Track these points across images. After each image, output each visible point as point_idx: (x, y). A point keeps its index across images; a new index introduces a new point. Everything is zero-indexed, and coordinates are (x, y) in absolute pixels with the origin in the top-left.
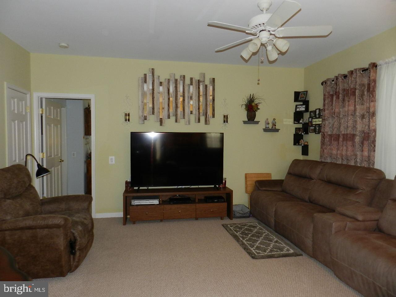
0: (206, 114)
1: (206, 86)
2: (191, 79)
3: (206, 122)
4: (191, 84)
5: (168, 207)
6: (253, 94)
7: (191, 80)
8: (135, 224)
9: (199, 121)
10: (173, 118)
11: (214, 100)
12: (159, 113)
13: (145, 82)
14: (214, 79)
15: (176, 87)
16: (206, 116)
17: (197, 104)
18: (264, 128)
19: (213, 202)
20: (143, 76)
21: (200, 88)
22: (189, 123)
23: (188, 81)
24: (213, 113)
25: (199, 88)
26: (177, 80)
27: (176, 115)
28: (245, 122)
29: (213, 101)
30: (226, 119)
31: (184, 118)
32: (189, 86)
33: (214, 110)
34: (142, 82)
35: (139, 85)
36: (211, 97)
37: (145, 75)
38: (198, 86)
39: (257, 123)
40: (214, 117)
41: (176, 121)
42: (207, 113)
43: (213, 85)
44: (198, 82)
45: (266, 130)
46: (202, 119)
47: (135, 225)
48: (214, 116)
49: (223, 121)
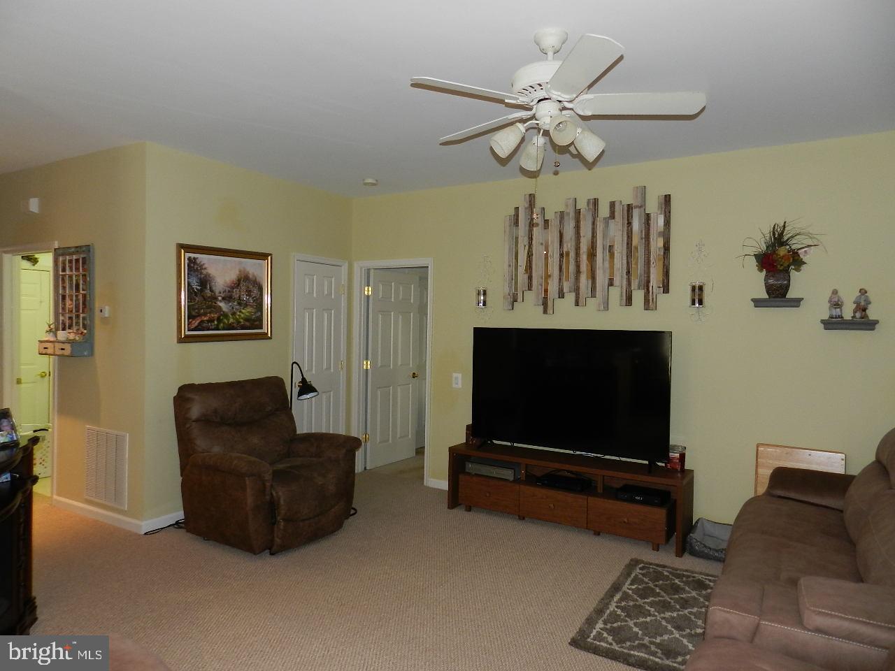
0: (646, 285)
1: (648, 217)
2: (612, 205)
3: (648, 304)
4: (612, 216)
5: (528, 490)
6: (785, 222)
7: (611, 208)
8: (470, 511)
9: (629, 301)
10: (570, 297)
11: (667, 248)
12: (540, 287)
13: (516, 223)
14: (667, 199)
15: (577, 228)
16: (648, 289)
17: (625, 262)
18: (826, 317)
19: (633, 501)
20: (513, 213)
21: (631, 223)
22: (606, 308)
23: (604, 211)
24: (663, 280)
25: (629, 224)
26: (580, 212)
27: (577, 290)
28: (758, 303)
29: (664, 253)
30: (698, 295)
31: (593, 296)
32: (606, 221)
33: (666, 273)
34: (510, 226)
35: (505, 232)
36: (661, 243)
37: (517, 209)
38: (628, 220)
39: (796, 302)
40: (668, 292)
41: (577, 304)
42: (648, 282)
43: (665, 212)
44: (628, 211)
45: (833, 324)
46: (638, 296)
47: (470, 513)
48: (666, 289)
49: (689, 302)
